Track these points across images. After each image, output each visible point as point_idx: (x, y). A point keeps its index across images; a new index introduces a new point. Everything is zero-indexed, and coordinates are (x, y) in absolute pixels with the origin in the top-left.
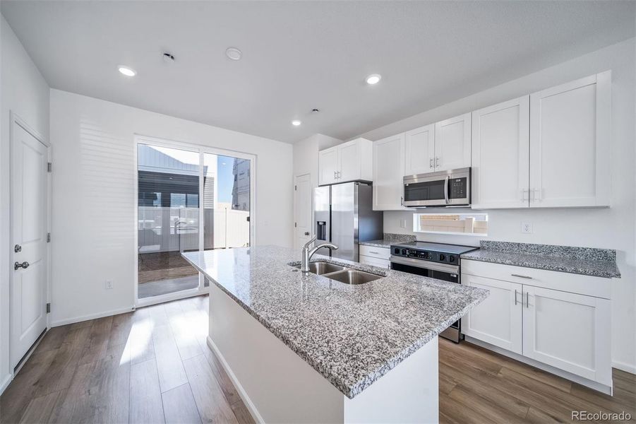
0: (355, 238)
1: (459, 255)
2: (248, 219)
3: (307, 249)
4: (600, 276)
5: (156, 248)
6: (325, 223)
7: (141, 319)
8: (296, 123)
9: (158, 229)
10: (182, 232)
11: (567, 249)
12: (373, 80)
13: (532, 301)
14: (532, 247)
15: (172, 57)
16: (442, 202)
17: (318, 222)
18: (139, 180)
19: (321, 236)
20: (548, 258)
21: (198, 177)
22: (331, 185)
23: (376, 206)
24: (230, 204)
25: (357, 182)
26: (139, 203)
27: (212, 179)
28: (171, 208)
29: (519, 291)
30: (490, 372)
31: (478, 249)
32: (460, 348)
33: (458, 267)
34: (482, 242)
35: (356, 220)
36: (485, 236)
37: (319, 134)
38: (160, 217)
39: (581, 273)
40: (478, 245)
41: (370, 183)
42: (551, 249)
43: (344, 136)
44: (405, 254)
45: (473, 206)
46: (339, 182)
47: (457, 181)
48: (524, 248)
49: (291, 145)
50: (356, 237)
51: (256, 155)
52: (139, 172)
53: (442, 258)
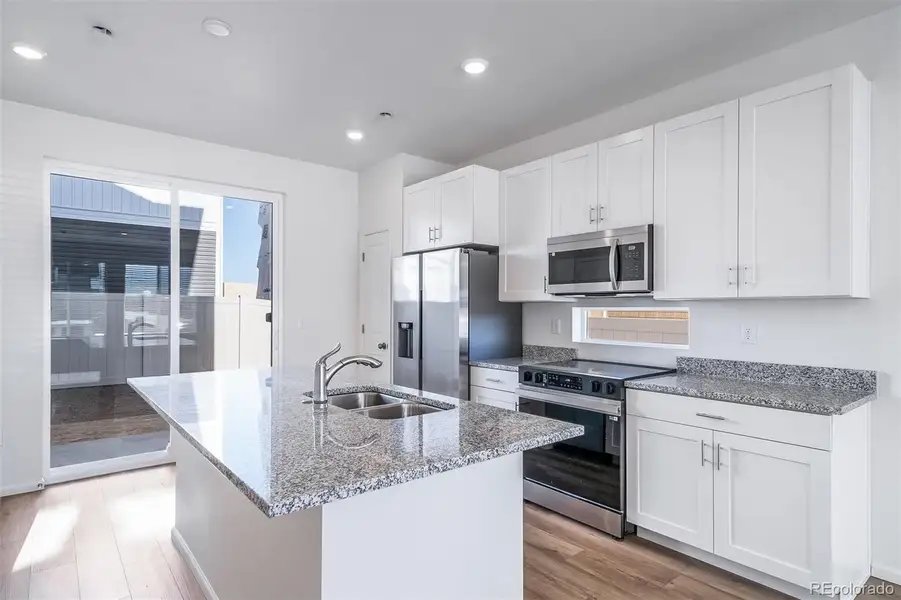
0: (462, 354)
1: (623, 381)
2: (269, 318)
3: (322, 366)
4: (815, 412)
5: (93, 377)
6: (411, 325)
7: (54, 503)
8: (355, 136)
9: (98, 338)
10: (147, 343)
11: (806, 371)
12: (475, 67)
13: (726, 458)
14: (755, 368)
15: (108, 32)
16: (607, 287)
17: (400, 324)
18: (53, 236)
19: (405, 350)
20: (780, 387)
21: (167, 230)
22: (421, 253)
23: (506, 294)
24: (254, 288)
25: (465, 248)
26: (53, 286)
27: (213, 234)
28: (126, 295)
29: (708, 441)
30: (653, 582)
31: (672, 372)
32: (624, 547)
33: (619, 403)
34: (680, 360)
35: (463, 320)
36: (685, 350)
37: (404, 154)
38: (104, 313)
39: (791, 409)
40: (673, 365)
41: (493, 251)
42: (783, 371)
43: (453, 157)
44: (542, 381)
45: (657, 295)
46: (437, 247)
47: (630, 248)
48: (744, 370)
49: (355, 174)
50: (465, 353)
51: (284, 194)
52: (54, 220)
53: (597, 387)
